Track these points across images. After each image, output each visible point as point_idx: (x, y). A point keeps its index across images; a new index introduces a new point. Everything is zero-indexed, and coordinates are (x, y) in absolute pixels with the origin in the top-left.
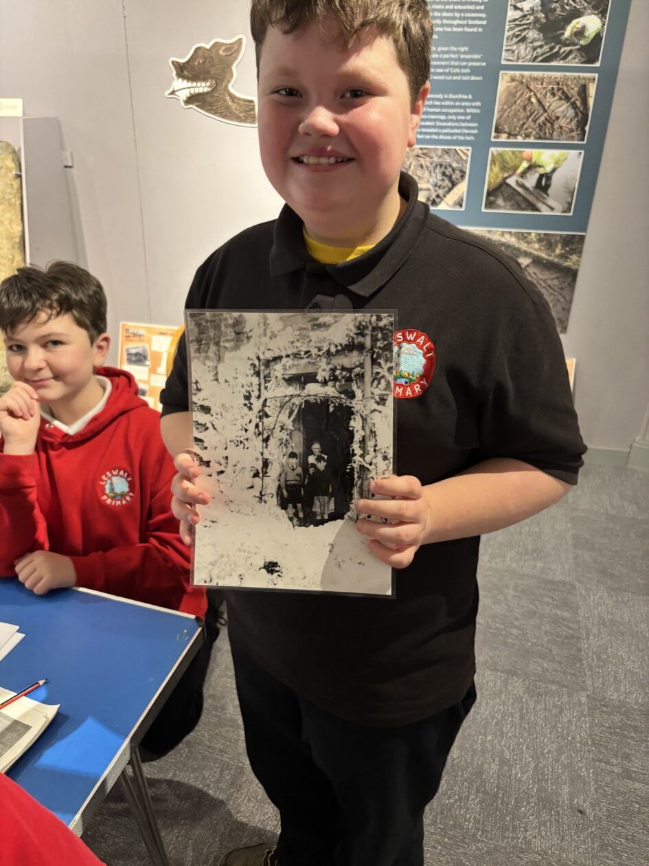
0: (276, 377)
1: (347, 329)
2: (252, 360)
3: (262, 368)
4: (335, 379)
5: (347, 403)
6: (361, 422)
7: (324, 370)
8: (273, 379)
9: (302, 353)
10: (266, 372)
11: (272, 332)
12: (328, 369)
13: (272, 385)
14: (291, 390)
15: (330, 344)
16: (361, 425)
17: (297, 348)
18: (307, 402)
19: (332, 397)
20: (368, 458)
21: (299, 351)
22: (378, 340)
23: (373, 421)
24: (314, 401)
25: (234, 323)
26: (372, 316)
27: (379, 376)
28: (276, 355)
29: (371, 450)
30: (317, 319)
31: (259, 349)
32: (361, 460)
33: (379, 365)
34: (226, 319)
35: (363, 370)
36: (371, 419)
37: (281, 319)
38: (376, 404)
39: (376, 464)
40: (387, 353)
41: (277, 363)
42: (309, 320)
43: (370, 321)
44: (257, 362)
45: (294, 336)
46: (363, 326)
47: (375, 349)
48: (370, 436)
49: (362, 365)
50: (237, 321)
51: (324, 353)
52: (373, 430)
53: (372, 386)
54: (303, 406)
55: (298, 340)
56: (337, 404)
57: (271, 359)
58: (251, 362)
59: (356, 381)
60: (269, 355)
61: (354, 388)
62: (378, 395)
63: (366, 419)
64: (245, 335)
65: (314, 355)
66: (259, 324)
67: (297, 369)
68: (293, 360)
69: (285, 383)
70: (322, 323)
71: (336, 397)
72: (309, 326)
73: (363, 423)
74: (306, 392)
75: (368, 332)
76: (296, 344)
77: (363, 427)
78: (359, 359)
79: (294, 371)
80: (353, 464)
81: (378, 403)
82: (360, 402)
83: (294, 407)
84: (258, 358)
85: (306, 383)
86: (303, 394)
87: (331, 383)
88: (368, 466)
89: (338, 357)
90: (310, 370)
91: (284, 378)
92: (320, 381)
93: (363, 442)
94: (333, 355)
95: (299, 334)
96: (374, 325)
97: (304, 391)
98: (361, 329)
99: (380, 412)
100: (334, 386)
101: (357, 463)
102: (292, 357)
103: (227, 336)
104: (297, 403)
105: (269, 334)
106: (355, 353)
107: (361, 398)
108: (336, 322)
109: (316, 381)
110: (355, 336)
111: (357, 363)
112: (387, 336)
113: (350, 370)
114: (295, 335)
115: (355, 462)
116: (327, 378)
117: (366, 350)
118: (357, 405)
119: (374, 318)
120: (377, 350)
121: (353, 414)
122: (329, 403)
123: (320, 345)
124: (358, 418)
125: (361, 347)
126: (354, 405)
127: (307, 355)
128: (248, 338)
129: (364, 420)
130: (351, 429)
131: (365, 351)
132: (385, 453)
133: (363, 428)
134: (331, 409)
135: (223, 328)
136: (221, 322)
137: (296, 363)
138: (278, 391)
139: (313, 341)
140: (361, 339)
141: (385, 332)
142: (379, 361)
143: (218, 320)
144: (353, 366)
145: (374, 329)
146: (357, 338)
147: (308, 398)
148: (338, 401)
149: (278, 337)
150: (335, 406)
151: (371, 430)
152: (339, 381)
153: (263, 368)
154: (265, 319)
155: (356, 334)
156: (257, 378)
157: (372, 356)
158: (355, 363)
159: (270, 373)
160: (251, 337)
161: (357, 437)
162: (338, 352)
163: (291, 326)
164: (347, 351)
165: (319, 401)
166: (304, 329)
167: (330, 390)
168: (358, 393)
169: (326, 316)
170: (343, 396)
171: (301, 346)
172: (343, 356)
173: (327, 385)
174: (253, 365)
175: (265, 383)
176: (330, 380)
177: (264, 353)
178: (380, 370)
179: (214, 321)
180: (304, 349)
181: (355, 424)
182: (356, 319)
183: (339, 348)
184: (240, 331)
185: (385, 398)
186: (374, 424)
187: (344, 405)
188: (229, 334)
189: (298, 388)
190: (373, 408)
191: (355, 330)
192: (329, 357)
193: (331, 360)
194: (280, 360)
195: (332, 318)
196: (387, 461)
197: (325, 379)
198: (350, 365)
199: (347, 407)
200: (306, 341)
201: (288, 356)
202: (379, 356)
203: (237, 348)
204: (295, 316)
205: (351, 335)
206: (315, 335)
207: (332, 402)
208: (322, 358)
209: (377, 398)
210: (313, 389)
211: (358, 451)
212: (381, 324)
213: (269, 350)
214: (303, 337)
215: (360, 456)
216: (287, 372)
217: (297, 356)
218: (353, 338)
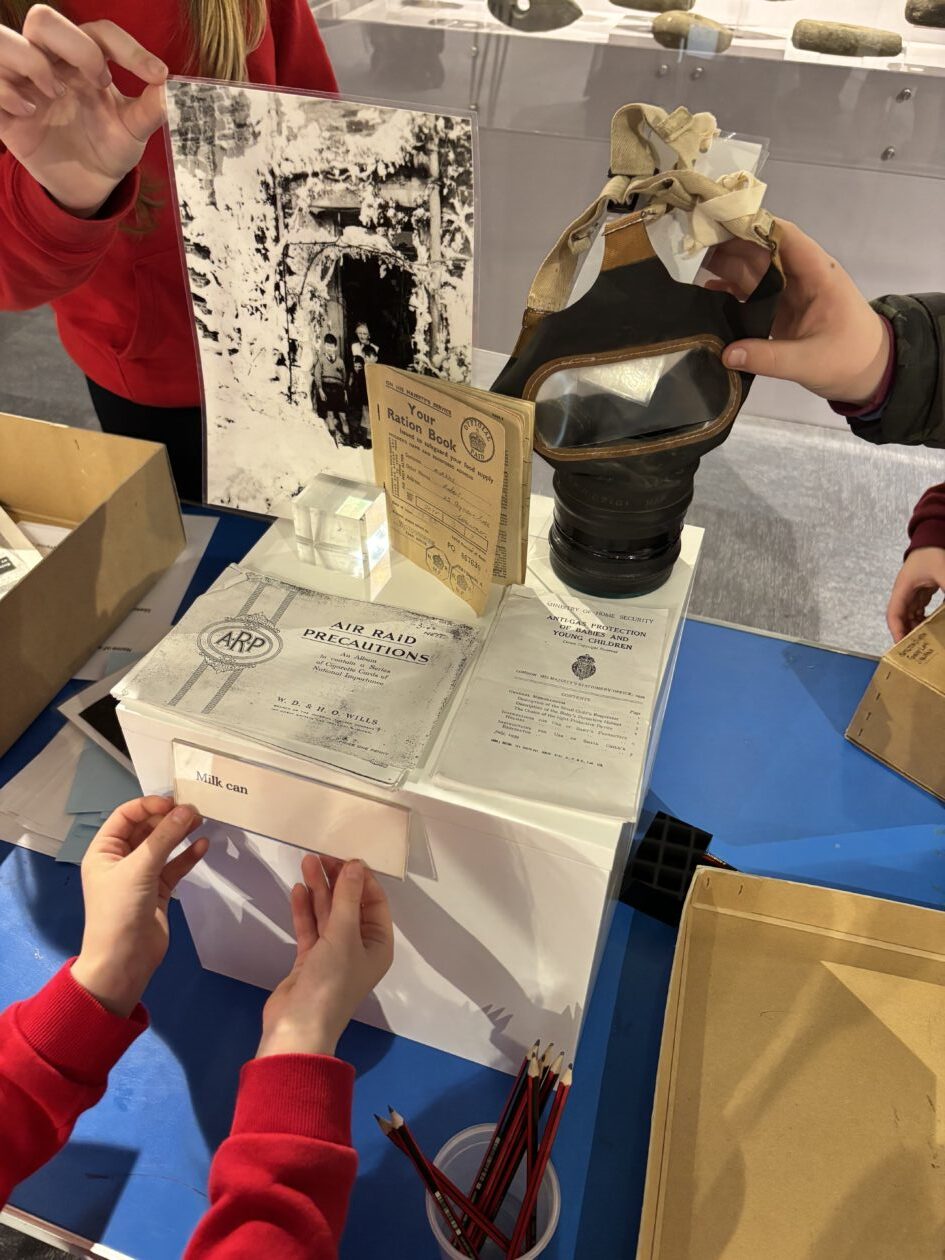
0: (300, 210)
1: (402, 137)
2: (263, 175)
3: (279, 191)
4: (387, 223)
5: (404, 264)
6: (426, 300)
7: (370, 206)
8: (296, 211)
9: (337, 172)
10: (285, 199)
11: (290, 128)
12: (376, 205)
13: (294, 222)
14: (325, 234)
15: (377, 162)
16: (426, 305)
17: (329, 162)
18: (346, 257)
19: (384, 254)
20: (437, 359)
21: (332, 168)
22: (450, 164)
23: (443, 301)
24: (358, 257)
25: (232, 105)
26: (437, 118)
27: (452, 228)
28: (299, 170)
29: (441, 346)
30: (354, 113)
31: (272, 157)
32: (427, 360)
33: (452, 207)
34: (220, 98)
35: (427, 214)
36: (442, 298)
37: (301, 105)
38: (448, 275)
39: (448, 370)
40: (463, 188)
41: (300, 186)
42: (343, 112)
43: (436, 126)
44: (270, 180)
45: (322, 140)
46: (425, 135)
47: (445, 180)
48: (439, 324)
49: (425, 205)
50: (237, 103)
51: (369, 176)
52: (444, 316)
53: (442, 242)
54: (341, 264)
55: (329, 148)
56: (390, 267)
57: (291, 176)
58: (263, 178)
59: (419, 231)
60: (287, 170)
61: (416, 242)
62: (450, 259)
63: (433, 296)
64: (251, 130)
65: (354, 178)
66: (269, 112)
67: (330, 199)
68: (323, 181)
69: (314, 222)
70: (363, 121)
71: (390, 255)
72: (343, 123)
73: (429, 303)
74: (344, 240)
75: (433, 146)
76: (327, 154)
77: (429, 308)
78: (421, 193)
79: (325, 203)
80: (415, 365)
81: (451, 273)
82: (425, 268)
83: (329, 262)
84: (272, 173)
85: (344, 225)
86: (339, 243)
87: (380, 230)
88: (437, 371)
89: (390, 186)
90: (349, 202)
91: (311, 213)
92: (364, 224)
93: (429, 331)
94: (382, 182)
95: (330, 138)
96: (442, 135)
97: (342, 237)
98: (423, 141)
99: (454, 288)
100: (386, 235)
101: (421, 364)
102: (321, 176)
103: (224, 129)
104: (333, 257)
105: (285, 132)
106: (415, 182)
107: (426, 261)
108: (384, 122)
109: (359, 224)
110: (414, 152)
111: (420, 201)
112: (464, 160)
113: (409, 211)
114: (324, 139)
115: (418, 363)
116: (375, 221)
117: (433, 179)
118: (419, 270)
119: (441, 123)
120: (448, 182)
121: (415, 285)
122: (380, 262)
123: (362, 161)
124: (422, 293)
125: (422, 173)
126: (416, 271)
127: (343, 177)
128: (256, 135)
129: (431, 297)
130: (412, 309)
131: (430, 180)
132: (461, 354)
133: (430, 311)
134: (383, 274)
135: (217, 114)
136: (213, 102)
137: (328, 188)
138: (303, 233)
139: (351, 153)
140: (421, 158)
141: (459, 150)
142: (452, 200)
143: (209, 99)
144: (413, 205)
145: (443, 142)
146: (418, 154)
147: (348, 250)
148: (393, 261)
149: (299, 138)
150: (387, 269)
151: (441, 316)
152: (394, 228)
153: (280, 189)
154: (278, 103)
155: (415, 148)
156: (272, 208)
157: (441, 192)
158: (415, 201)
159: (290, 201)
160: (260, 133)
161: (422, 323)
162: (389, 176)
163: (317, 120)
164: (402, 177)
165: (364, 257)
166: (337, 128)
167: (380, 242)
168: (422, 251)
169: (369, 108)
170: (399, 254)
171: (335, 160)
172: (397, 186)
173: (375, 232)
174: (265, 184)
175: (285, 217)
176: (380, 225)
177: (279, 166)
178: (453, 217)
179: (203, 100)
180: (341, 166)
181: (418, 302)
182: (413, 120)
183: (391, 170)
184: (243, 122)
185: (462, 265)
186: (446, 306)
187: (402, 269)
188: (227, 126)
189: (333, 232)
190: (443, 281)
191: (413, 142)
192: (376, 183)
193: (380, 189)
194: (305, 180)
195: (377, 113)
196: (464, 368)
197: (372, 221)
198: (409, 202)
199: (406, 272)
200: (340, 151)
201: (315, 174)
202: (452, 193)
203: (239, 151)
204: (321, 102)
205: (409, 149)
206: (353, 141)
207: (384, 262)
208: (367, 184)
209: (450, 263)
210: (354, 236)
211: (423, 347)
212: (453, 135)
213: (287, 160)
214: (335, 144)
215: (426, 355)
216: (315, 203)
217: (328, 175)
218: (411, 156)
